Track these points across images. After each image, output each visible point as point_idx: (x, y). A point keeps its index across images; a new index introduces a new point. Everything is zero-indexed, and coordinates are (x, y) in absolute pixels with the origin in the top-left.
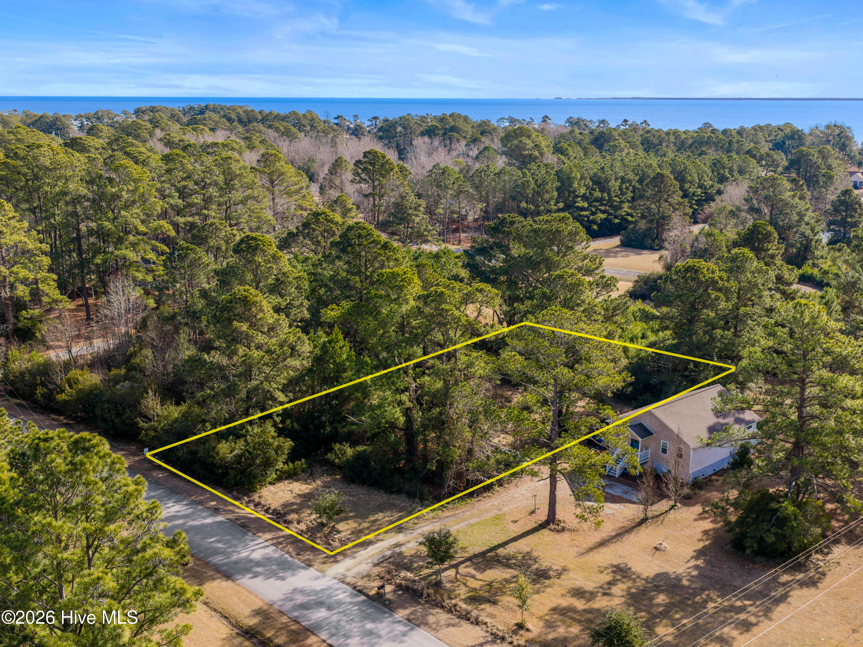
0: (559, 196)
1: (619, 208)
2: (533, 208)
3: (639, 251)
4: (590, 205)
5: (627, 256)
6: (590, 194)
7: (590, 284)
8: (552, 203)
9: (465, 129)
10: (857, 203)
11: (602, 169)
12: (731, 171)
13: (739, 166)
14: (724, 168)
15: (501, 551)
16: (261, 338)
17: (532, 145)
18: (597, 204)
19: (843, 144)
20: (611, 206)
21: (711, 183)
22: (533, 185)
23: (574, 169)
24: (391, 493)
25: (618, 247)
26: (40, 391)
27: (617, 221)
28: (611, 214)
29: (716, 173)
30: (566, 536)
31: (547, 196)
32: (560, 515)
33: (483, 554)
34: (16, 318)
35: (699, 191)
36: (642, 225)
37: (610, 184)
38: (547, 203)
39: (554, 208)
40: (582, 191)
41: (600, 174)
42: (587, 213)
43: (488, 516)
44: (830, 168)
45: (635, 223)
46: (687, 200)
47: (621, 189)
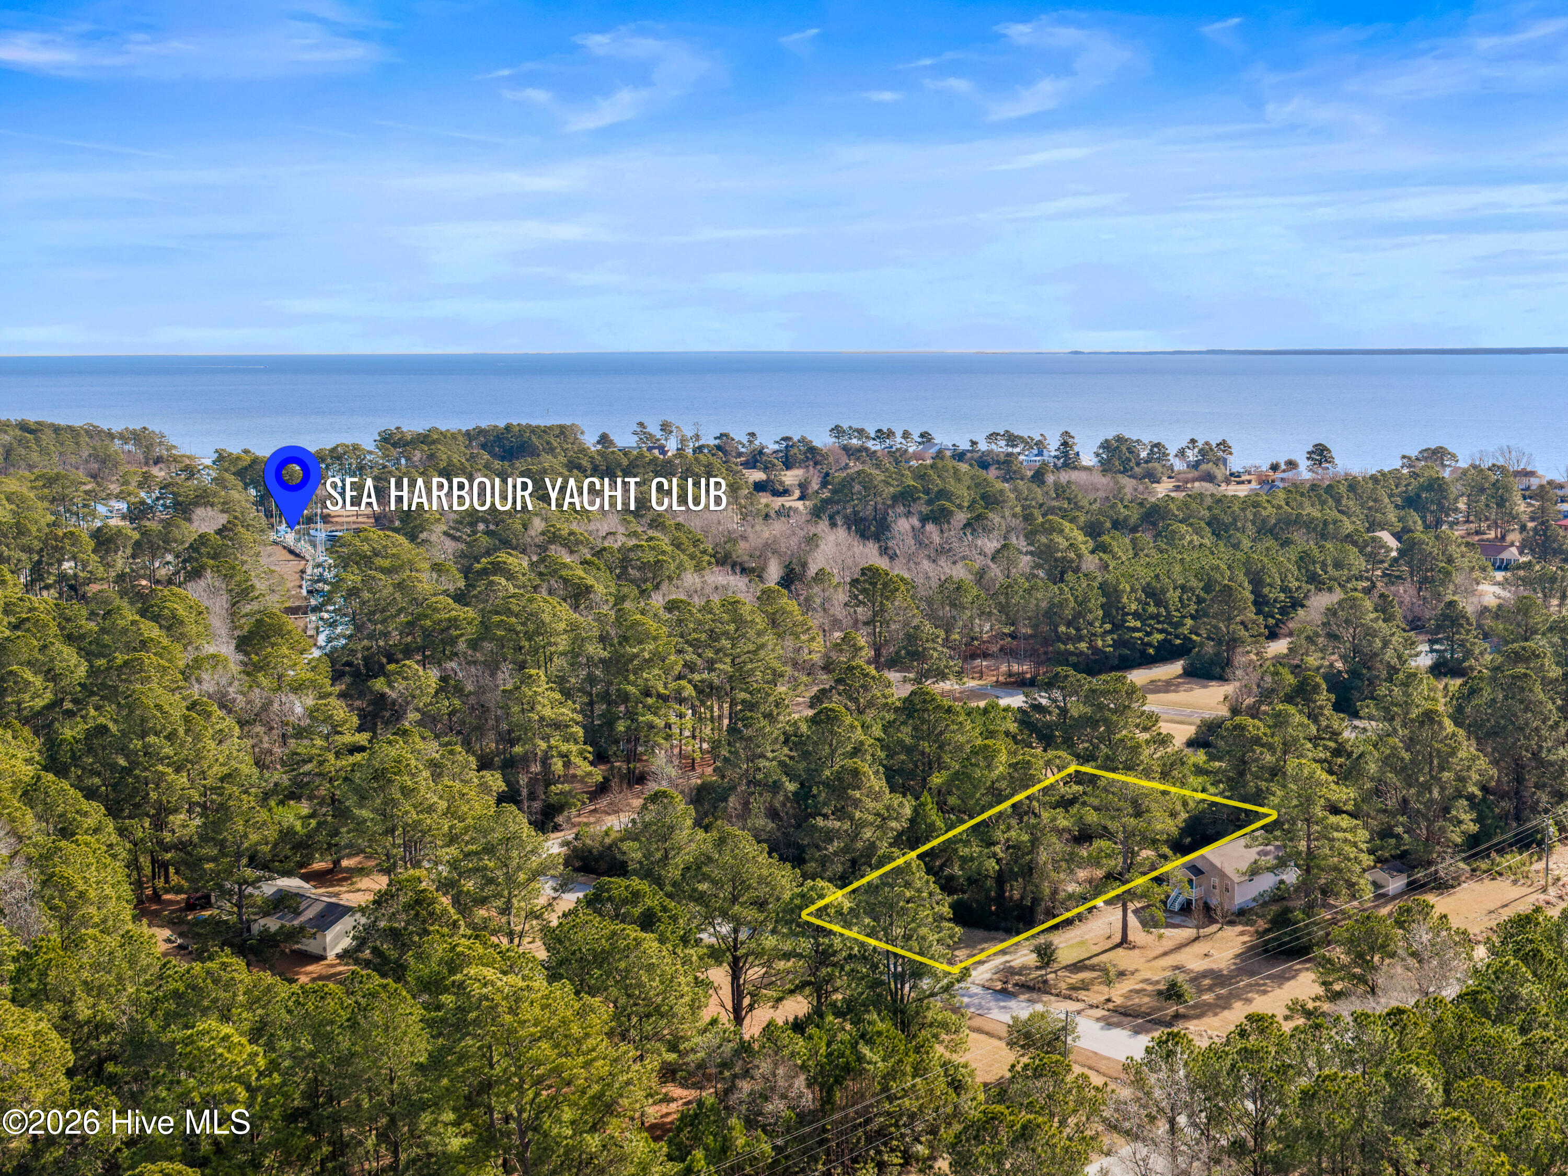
0: (1104, 616)
1: (1180, 624)
2: (1074, 632)
3: (1205, 682)
4: (1143, 624)
5: (1191, 690)
6: (1144, 609)
7: (1147, 742)
8: (1097, 624)
9: (960, 493)
10: (1463, 617)
11: (1157, 576)
12: (1324, 565)
13: (1335, 559)
14: (1314, 563)
15: (1087, 962)
16: (870, 804)
17: (1066, 544)
18: (1152, 622)
19: (1501, 497)
20: (1170, 623)
21: (1297, 584)
22: (1072, 604)
23: (1122, 580)
24: (990, 930)
25: (1180, 676)
27: (1178, 642)
28: (1170, 634)
29: (1303, 571)
30: (1136, 951)
31: (1090, 617)
32: (1131, 937)
33: (1074, 965)
34: (545, 793)
35: (1282, 596)
36: (1210, 648)
37: (1168, 595)
38: (1091, 624)
39: (1099, 630)
40: (1134, 607)
41: (1154, 584)
42: (1140, 634)
43: (1075, 941)
44: (1450, 561)
45: (1202, 645)
46: (1261, 617)
47: (1181, 600)
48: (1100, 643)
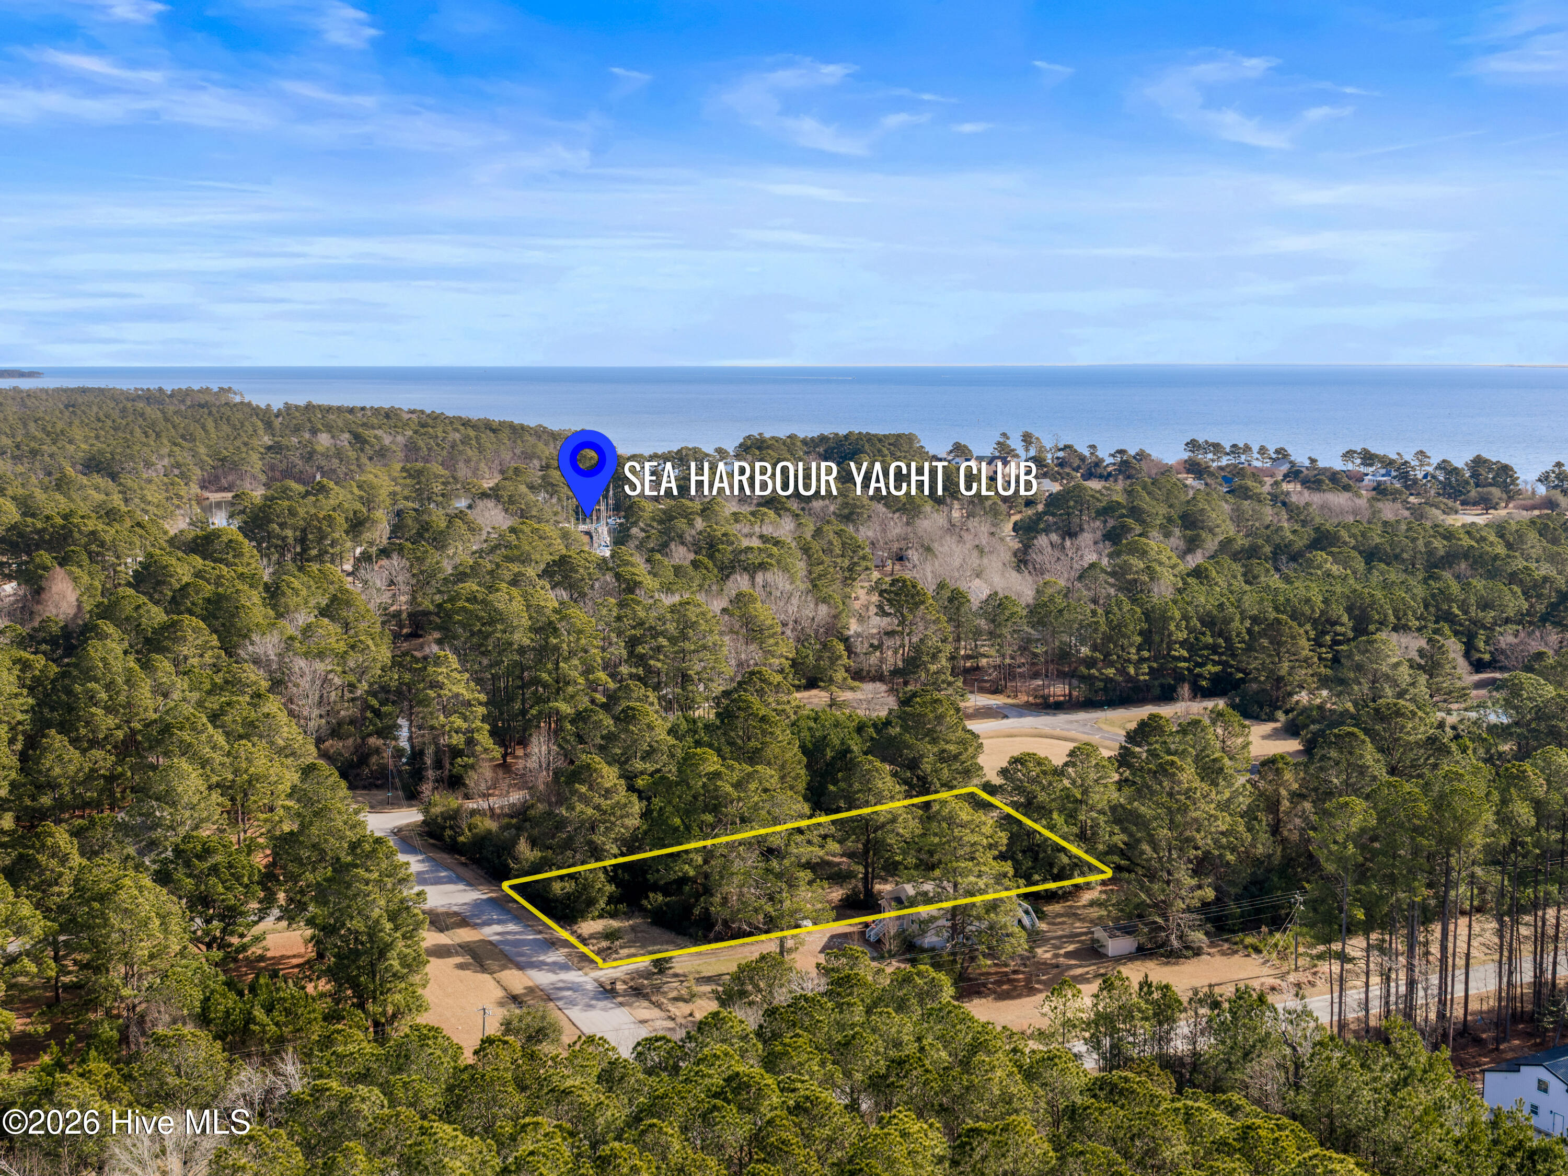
0: (1143, 643)
4: (1194, 654)
6: (1197, 639)
8: (1132, 651)
11: (1221, 605)
16: (597, 800)
18: (1206, 653)
20: (1231, 655)
26: (448, 832)
27: (1237, 676)
28: (1230, 666)
31: (1124, 642)
34: (452, 764)
36: (1255, 685)
37: (1232, 626)
38: (1125, 650)
39: (1134, 657)
40: (1183, 635)
41: (1215, 613)
42: (1188, 665)
45: (1249, 681)
47: (1250, 632)
48: (1132, 671)
